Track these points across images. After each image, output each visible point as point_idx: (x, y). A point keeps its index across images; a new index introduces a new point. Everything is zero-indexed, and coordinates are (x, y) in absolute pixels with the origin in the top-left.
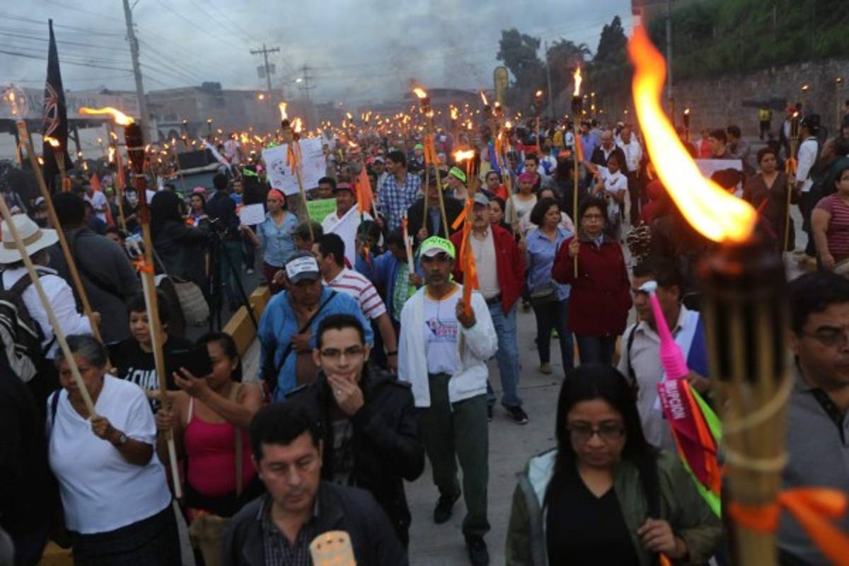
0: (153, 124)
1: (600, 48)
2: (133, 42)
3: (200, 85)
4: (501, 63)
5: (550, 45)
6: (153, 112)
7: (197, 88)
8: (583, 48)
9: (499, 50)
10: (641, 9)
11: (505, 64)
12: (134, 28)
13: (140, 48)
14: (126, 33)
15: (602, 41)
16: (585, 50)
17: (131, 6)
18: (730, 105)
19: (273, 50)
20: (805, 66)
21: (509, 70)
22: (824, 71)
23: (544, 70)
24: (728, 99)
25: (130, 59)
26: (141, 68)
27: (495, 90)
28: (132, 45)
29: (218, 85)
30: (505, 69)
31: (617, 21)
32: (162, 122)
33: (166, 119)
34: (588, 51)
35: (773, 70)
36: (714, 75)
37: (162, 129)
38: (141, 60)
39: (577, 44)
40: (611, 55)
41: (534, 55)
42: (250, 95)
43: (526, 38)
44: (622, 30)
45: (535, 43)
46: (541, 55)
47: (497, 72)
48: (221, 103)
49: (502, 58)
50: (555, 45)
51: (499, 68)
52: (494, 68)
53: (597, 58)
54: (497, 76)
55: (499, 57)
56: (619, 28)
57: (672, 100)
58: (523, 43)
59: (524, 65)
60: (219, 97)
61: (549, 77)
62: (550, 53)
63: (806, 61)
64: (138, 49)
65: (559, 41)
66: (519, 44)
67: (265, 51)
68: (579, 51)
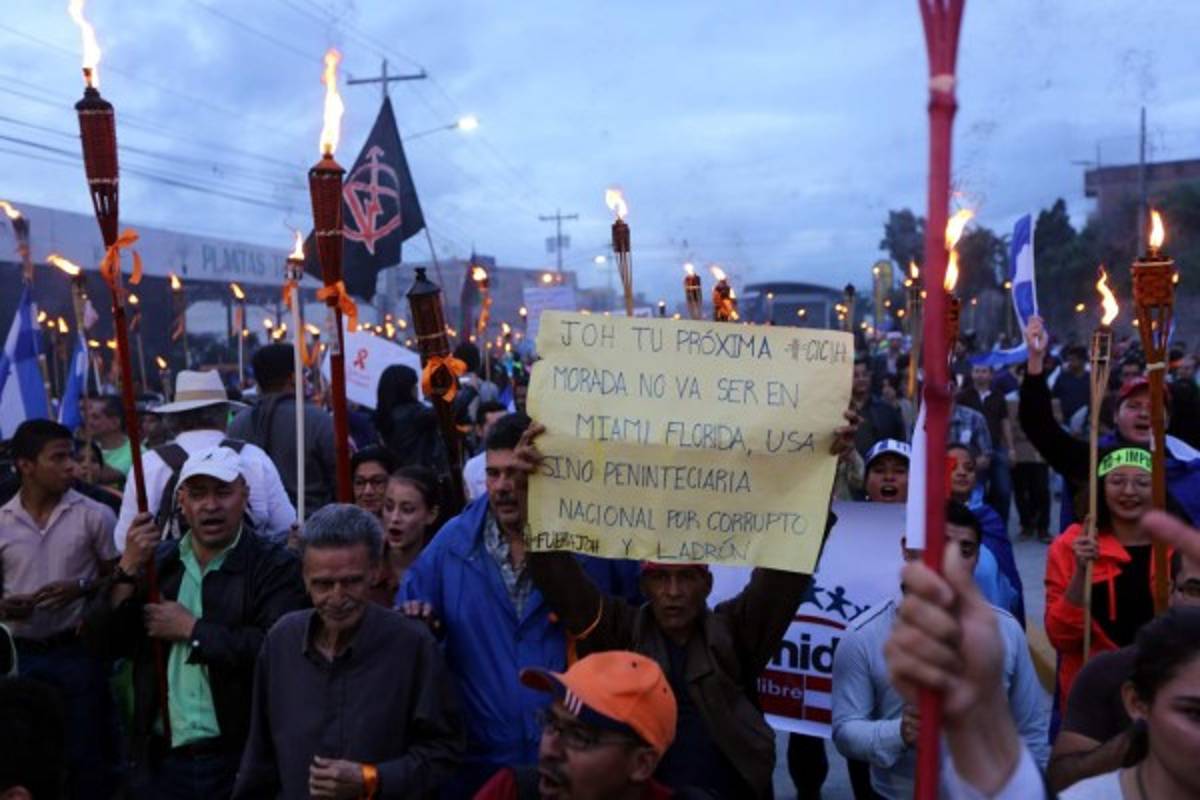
4: (886, 255)
9: (883, 237)
10: (1099, 189)
11: (891, 256)
19: (570, 217)
21: (895, 264)
27: (874, 292)
30: (891, 264)
31: (1060, 205)
40: (1049, 250)
42: (532, 275)
49: (887, 247)
51: (881, 260)
55: (883, 245)
56: (1064, 214)
66: (913, 230)
67: (559, 218)
68: (1001, 244)
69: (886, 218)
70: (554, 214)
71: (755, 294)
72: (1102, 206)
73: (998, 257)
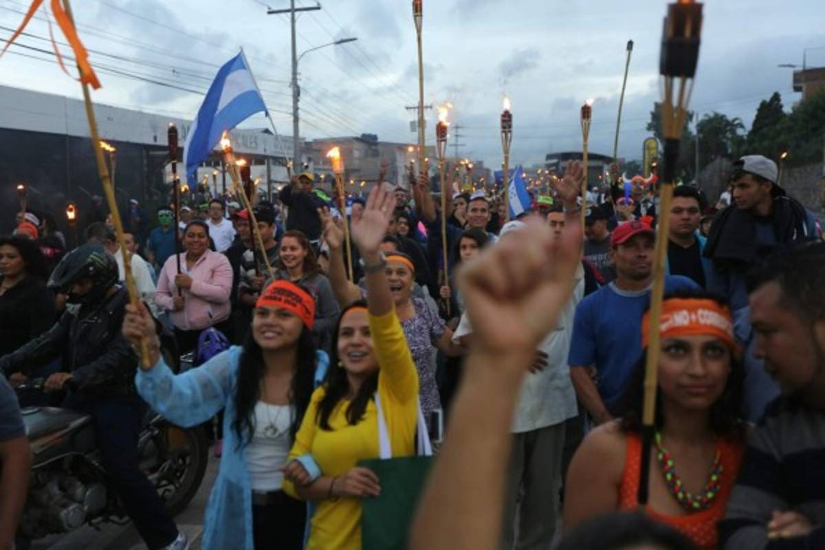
1: (755, 123)
2: (296, 89)
3: (359, 136)
4: (651, 134)
5: (701, 117)
6: (311, 156)
7: (357, 139)
8: (736, 122)
9: (649, 121)
10: (804, 86)
11: (655, 135)
12: (298, 77)
13: (301, 95)
14: (290, 80)
15: (757, 117)
16: (738, 124)
17: (298, 57)
19: (426, 107)
21: (658, 140)
25: (291, 104)
26: (300, 111)
27: (644, 160)
28: (294, 92)
29: (375, 137)
30: (656, 141)
31: (776, 97)
33: (324, 164)
34: (742, 126)
37: (319, 173)
38: (300, 105)
39: (730, 118)
41: (686, 128)
42: (402, 147)
44: (781, 106)
46: (692, 127)
47: (647, 143)
48: (376, 154)
49: (652, 129)
50: (706, 118)
51: (649, 138)
52: (643, 140)
53: (751, 134)
54: (646, 147)
55: (650, 127)
56: (778, 104)
58: (677, 115)
60: (373, 147)
61: (697, 148)
62: (701, 127)
64: (299, 95)
65: (712, 115)
68: (731, 125)
70: (416, 105)
71: (554, 161)
72: (805, 98)
73: (729, 135)
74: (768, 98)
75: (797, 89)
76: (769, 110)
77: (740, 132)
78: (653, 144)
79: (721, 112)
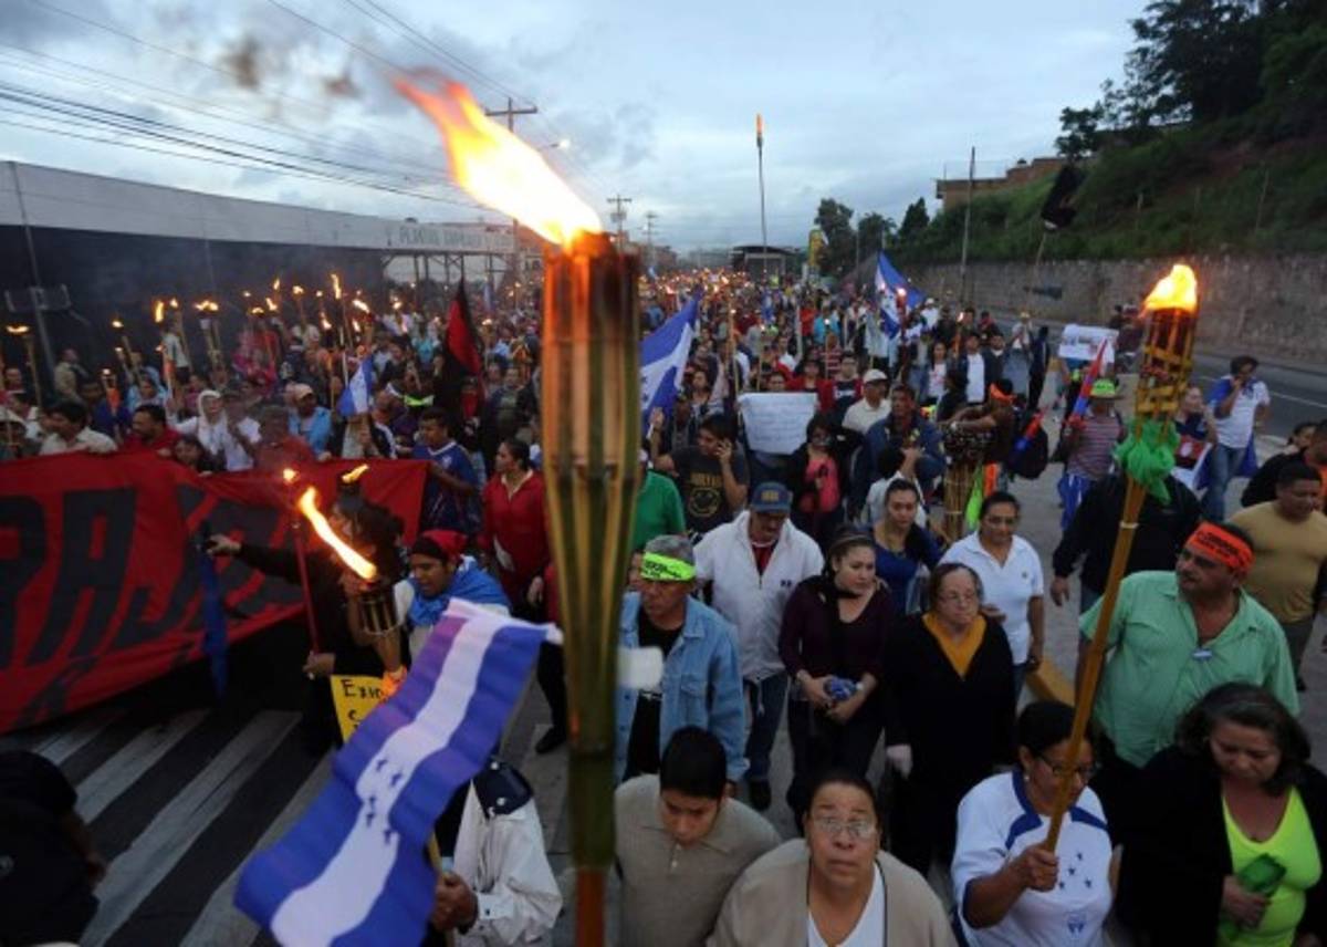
0: (522, 256)
1: (905, 223)
4: (818, 227)
5: (863, 216)
8: (890, 222)
9: (816, 215)
10: (945, 195)
11: (821, 228)
15: (906, 217)
16: (891, 224)
18: (1013, 287)
19: (626, 200)
20: (1081, 263)
21: (823, 233)
22: (1097, 269)
23: (854, 238)
24: (1013, 282)
27: (810, 249)
30: (820, 232)
31: (921, 202)
32: (529, 253)
33: (532, 250)
34: (894, 225)
35: (1054, 263)
36: (1002, 260)
39: (885, 218)
40: (913, 231)
41: (846, 224)
43: (842, 208)
44: (926, 211)
45: (848, 213)
46: (854, 224)
47: (813, 234)
50: (866, 217)
51: (815, 230)
52: (810, 231)
53: (900, 232)
54: (812, 237)
55: (817, 221)
56: (923, 209)
57: (964, 277)
58: (839, 212)
59: (838, 232)
61: (858, 242)
62: (861, 223)
63: (1083, 258)
65: (871, 214)
66: (834, 213)
67: (619, 200)
68: (886, 225)
69: (819, 204)
70: (616, 197)
71: (740, 252)
72: (946, 205)
73: (884, 234)
74: (915, 201)
75: (939, 197)
76: (916, 213)
77: (893, 231)
78: (816, 235)
79: (879, 212)
